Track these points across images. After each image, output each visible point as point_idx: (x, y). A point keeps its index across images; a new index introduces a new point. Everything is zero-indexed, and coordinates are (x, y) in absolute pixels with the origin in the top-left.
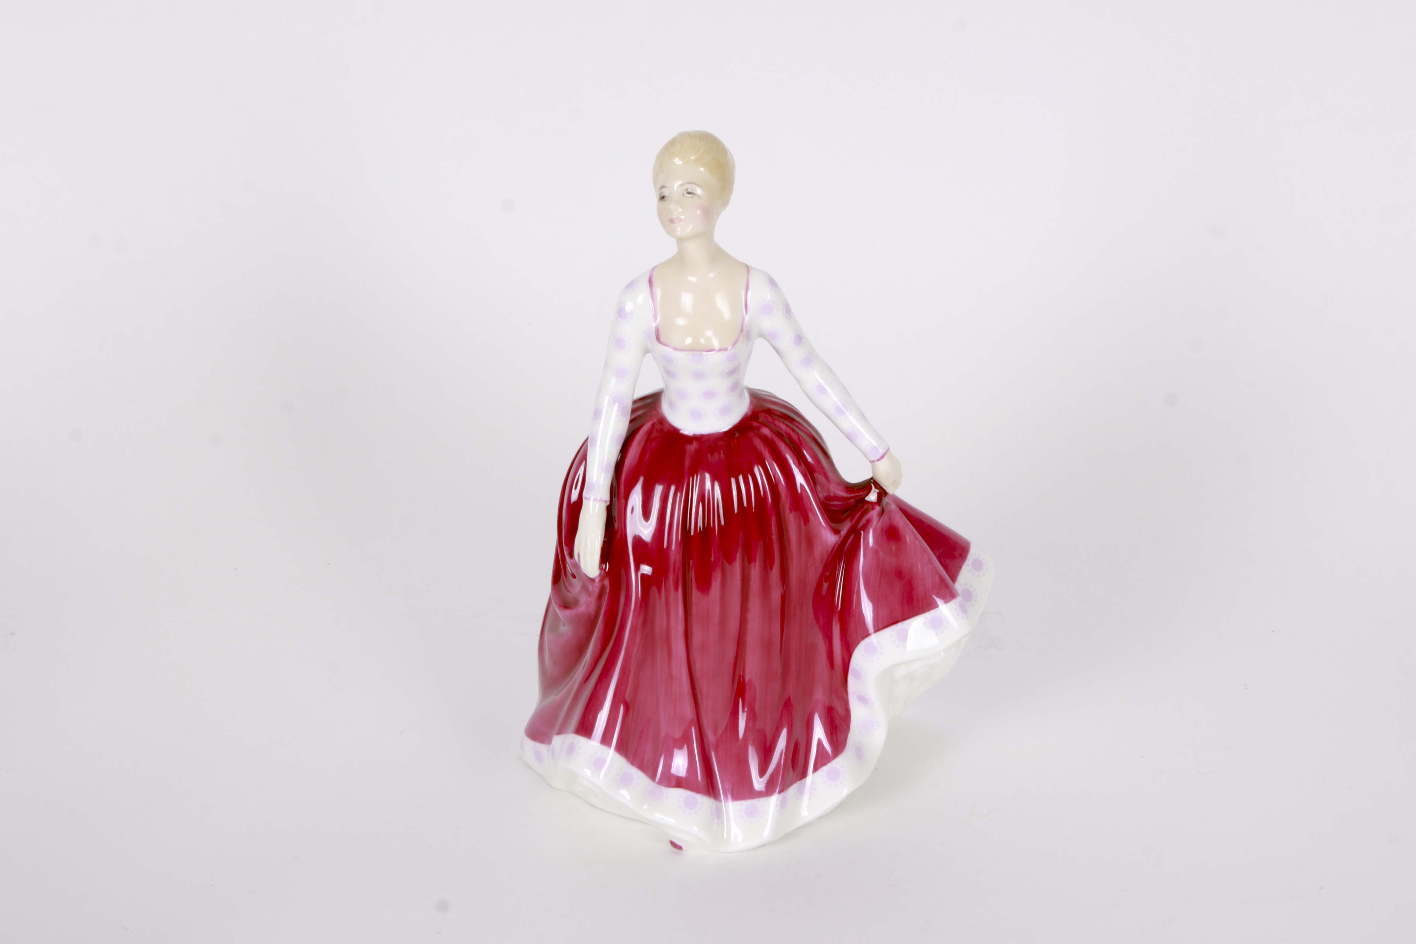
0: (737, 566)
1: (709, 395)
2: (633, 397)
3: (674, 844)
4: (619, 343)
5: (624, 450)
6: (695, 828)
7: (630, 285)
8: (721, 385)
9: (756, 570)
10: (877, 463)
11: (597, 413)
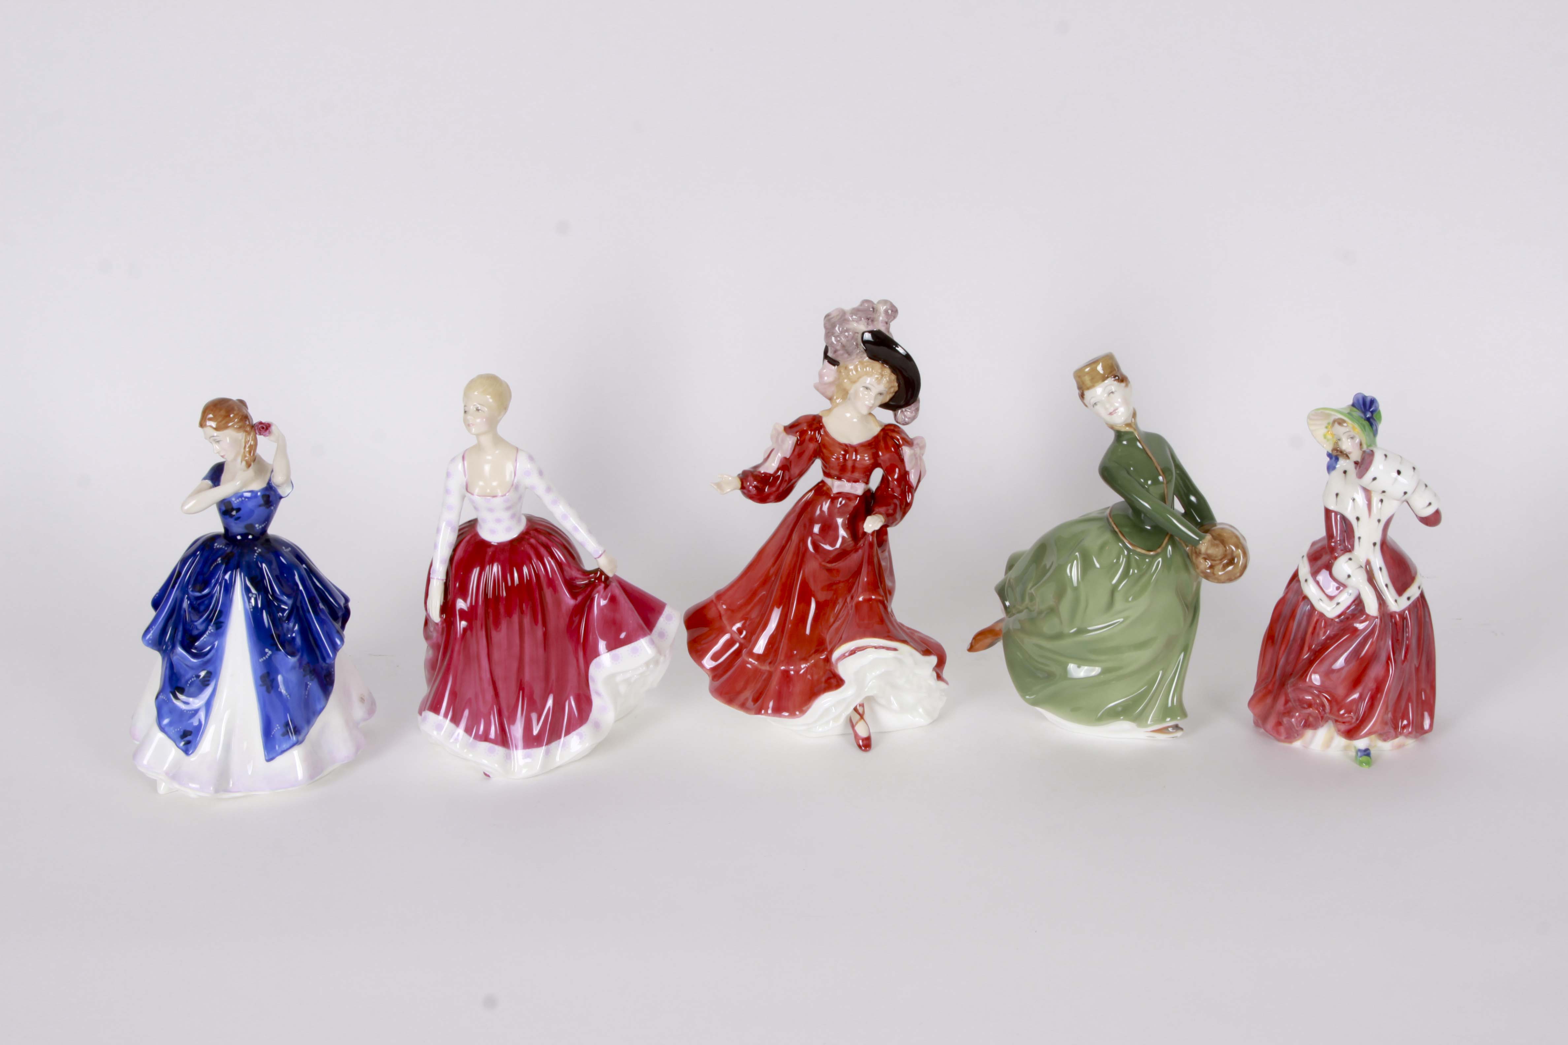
0: (515, 618)
1: (498, 521)
2: (459, 522)
3: (486, 774)
4: (447, 491)
5: (455, 550)
6: (496, 765)
7: (453, 460)
8: (505, 515)
9: (527, 620)
10: (598, 559)
11: (438, 530)
